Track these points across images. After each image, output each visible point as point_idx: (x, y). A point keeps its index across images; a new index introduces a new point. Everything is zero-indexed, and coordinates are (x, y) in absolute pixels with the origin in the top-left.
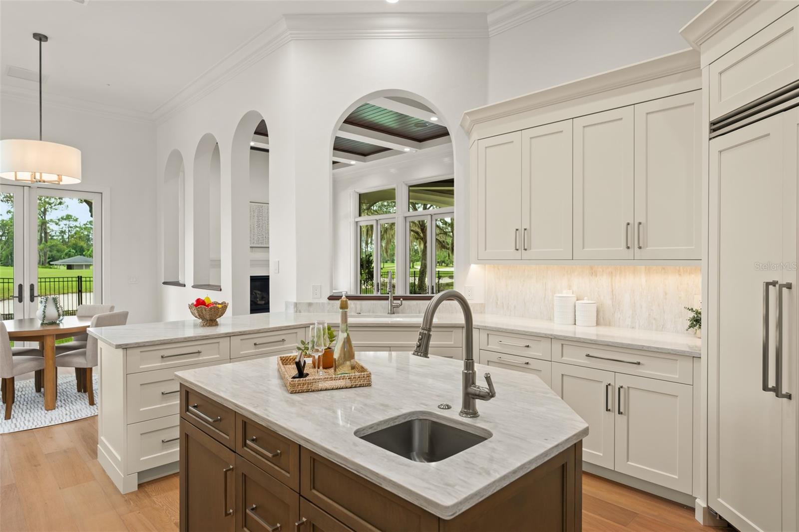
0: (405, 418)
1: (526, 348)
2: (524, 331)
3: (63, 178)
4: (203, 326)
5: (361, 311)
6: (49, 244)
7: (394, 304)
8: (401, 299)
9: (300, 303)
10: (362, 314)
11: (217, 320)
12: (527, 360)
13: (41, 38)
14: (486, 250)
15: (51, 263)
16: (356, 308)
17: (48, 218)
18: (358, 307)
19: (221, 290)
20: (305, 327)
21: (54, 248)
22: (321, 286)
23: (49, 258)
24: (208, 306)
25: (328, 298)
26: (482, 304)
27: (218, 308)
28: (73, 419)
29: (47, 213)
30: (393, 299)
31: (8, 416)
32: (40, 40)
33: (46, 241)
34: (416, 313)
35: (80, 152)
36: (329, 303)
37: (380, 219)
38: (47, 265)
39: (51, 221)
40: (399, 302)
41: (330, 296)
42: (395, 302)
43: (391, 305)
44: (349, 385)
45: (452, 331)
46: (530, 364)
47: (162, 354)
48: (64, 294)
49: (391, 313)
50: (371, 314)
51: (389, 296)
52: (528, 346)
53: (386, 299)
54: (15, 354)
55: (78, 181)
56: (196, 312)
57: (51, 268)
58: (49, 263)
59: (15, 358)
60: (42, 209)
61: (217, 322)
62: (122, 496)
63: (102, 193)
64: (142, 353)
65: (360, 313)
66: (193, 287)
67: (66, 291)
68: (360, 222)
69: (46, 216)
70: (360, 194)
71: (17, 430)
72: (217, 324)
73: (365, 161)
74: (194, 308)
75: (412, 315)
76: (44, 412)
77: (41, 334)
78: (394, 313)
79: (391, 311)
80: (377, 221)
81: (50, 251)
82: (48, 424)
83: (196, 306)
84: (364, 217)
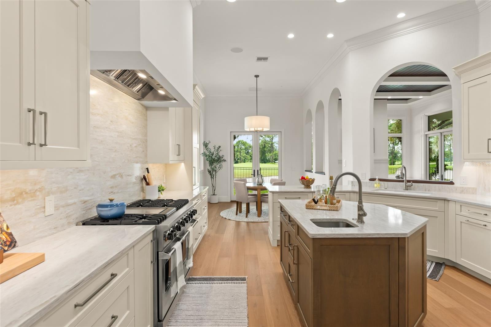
0: (336, 220)
1: (485, 215)
2: (482, 205)
3: (264, 129)
4: (304, 188)
5: (388, 187)
6: (274, 153)
7: (407, 185)
8: (411, 182)
9: (354, 182)
10: (388, 189)
11: (311, 186)
12: (485, 223)
13: (257, 76)
14: (469, 153)
15: (275, 162)
16: (385, 186)
17: (274, 141)
18: (386, 185)
19: (325, 174)
20: (350, 192)
21: (276, 155)
22: (365, 173)
23: (274, 160)
24: (305, 180)
25: (369, 180)
26: (474, 188)
27: (310, 181)
28: (265, 221)
29: (273, 139)
30: (406, 182)
31: (247, 217)
32: (257, 77)
33: (273, 152)
34: (423, 191)
35: (269, 118)
36: (369, 182)
37: (443, 132)
38: (273, 163)
39: (275, 142)
40: (410, 183)
41: (371, 179)
42: (408, 183)
43: (406, 185)
44: (329, 209)
45: (437, 202)
46: (487, 226)
47: (286, 197)
48: (273, 176)
49: (405, 190)
50: (393, 189)
51: (404, 180)
52: (486, 215)
53: (403, 181)
54: (249, 195)
55: (269, 129)
56: (301, 182)
57: (275, 164)
58: (274, 162)
59: (249, 196)
60: (272, 138)
61: (310, 187)
62: (272, 247)
63: (281, 132)
64: (279, 196)
65: (386, 189)
66: (315, 173)
67: (272, 175)
68: (429, 135)
69: (273, 141)
70: (428, 116)
71: (248, 221)
72: (310, 188)
73: (430, 95)
74: (300, 180)
75: (420, 191)
76: (257, 217)
77: (256, 188)
78: (407, 190)
79: (405, 188)
80: (441, 133)
81: (275, 156)
82: (257, 221)
83: (301, 179)
84: (433, 131)
